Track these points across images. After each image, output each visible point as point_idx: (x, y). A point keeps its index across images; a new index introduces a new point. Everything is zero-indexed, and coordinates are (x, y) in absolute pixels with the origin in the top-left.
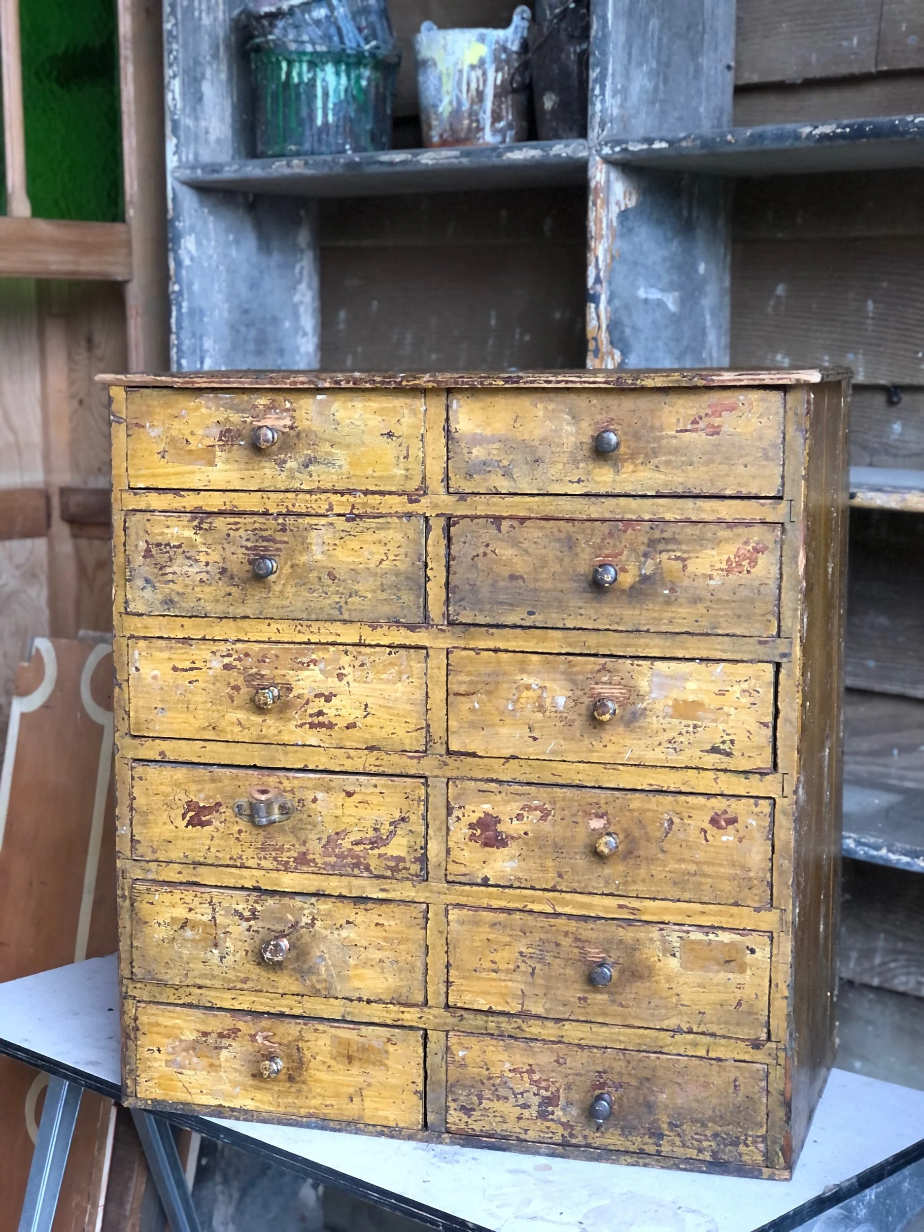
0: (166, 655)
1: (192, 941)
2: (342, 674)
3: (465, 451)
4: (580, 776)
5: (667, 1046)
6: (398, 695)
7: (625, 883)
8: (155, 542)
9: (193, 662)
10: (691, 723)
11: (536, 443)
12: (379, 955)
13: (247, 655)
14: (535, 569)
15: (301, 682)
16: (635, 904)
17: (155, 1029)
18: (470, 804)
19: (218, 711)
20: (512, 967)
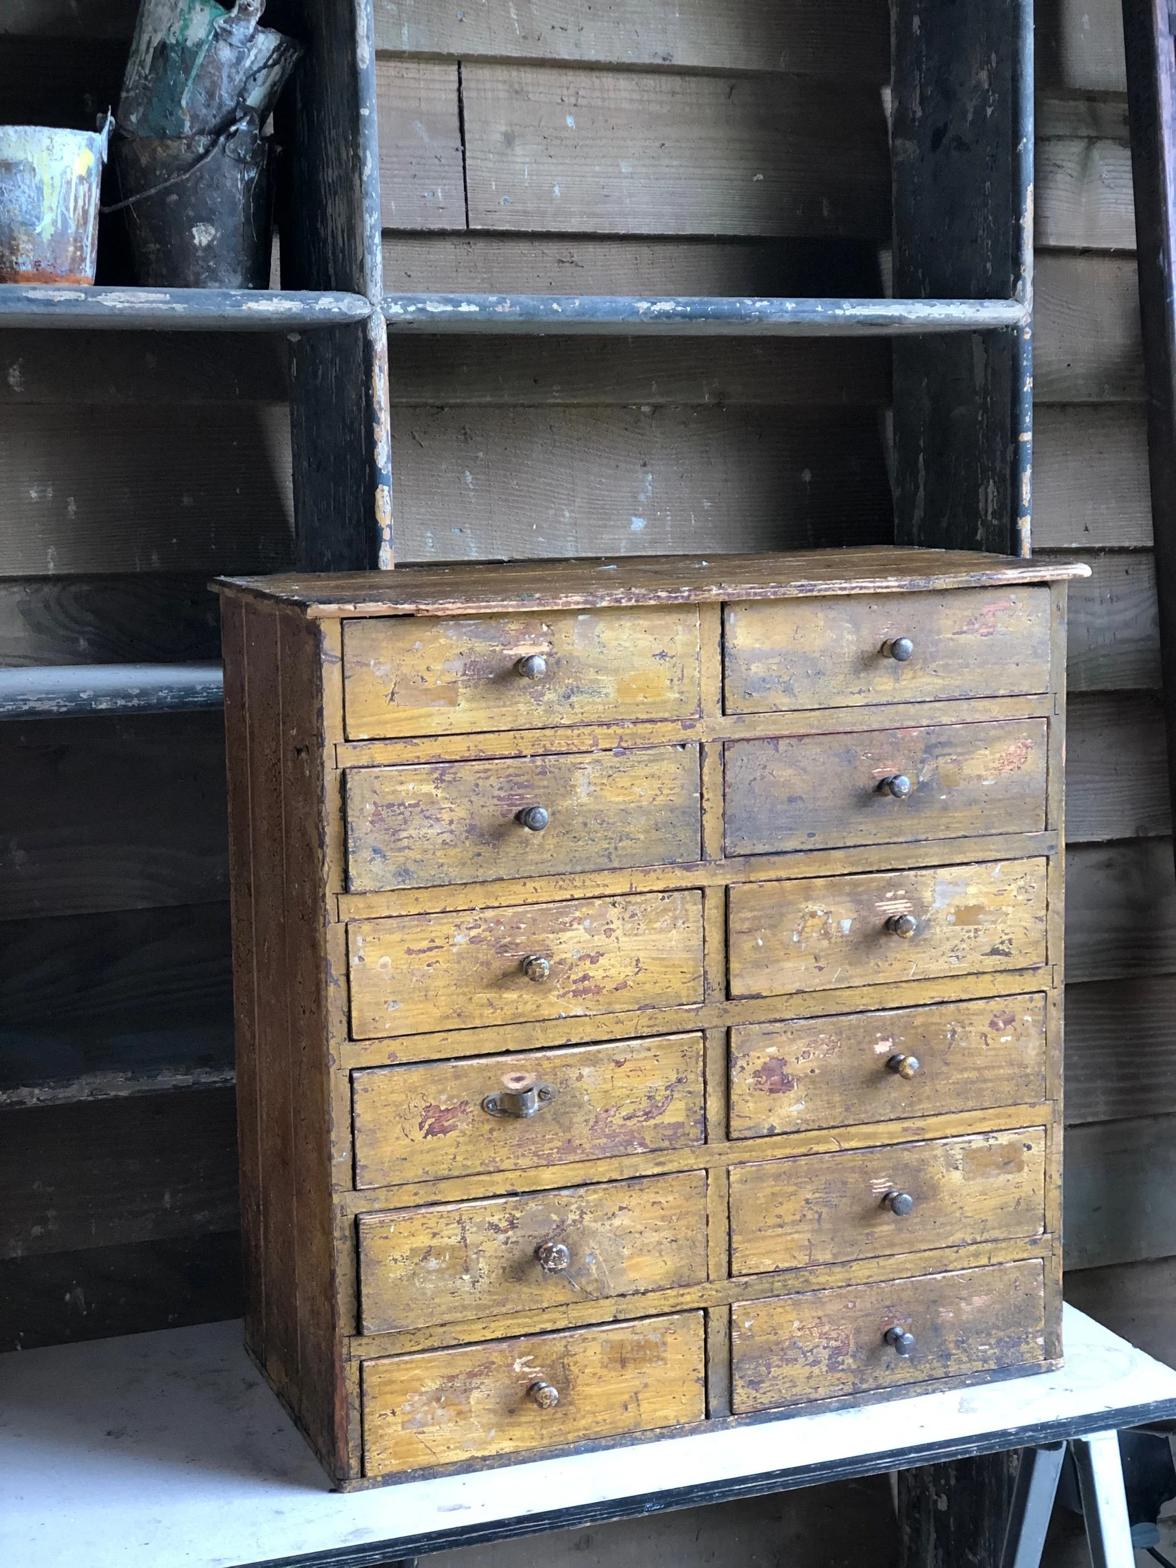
0: (397, 937)
1: (437, 1271)
2: (611, 929)
3: (744, 667)
4: (864, 1001)
5: (952, 1262)
6: (673, 943)
7: (911, 1105)
8: (385, 802)
9: (433, 941)
10: (972, 928)
11: (817, 655)
12: (655, 1237)
13: (498, 923)
14: (814, 787)
15: (563, 946)
16: (920, 1123)
17: (388, 1388)
18: (754, 1050)
19: (464, 994)
20: (797, 1217)
